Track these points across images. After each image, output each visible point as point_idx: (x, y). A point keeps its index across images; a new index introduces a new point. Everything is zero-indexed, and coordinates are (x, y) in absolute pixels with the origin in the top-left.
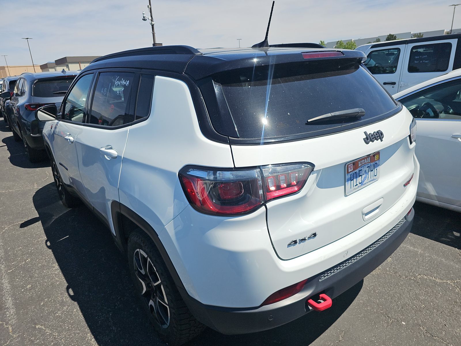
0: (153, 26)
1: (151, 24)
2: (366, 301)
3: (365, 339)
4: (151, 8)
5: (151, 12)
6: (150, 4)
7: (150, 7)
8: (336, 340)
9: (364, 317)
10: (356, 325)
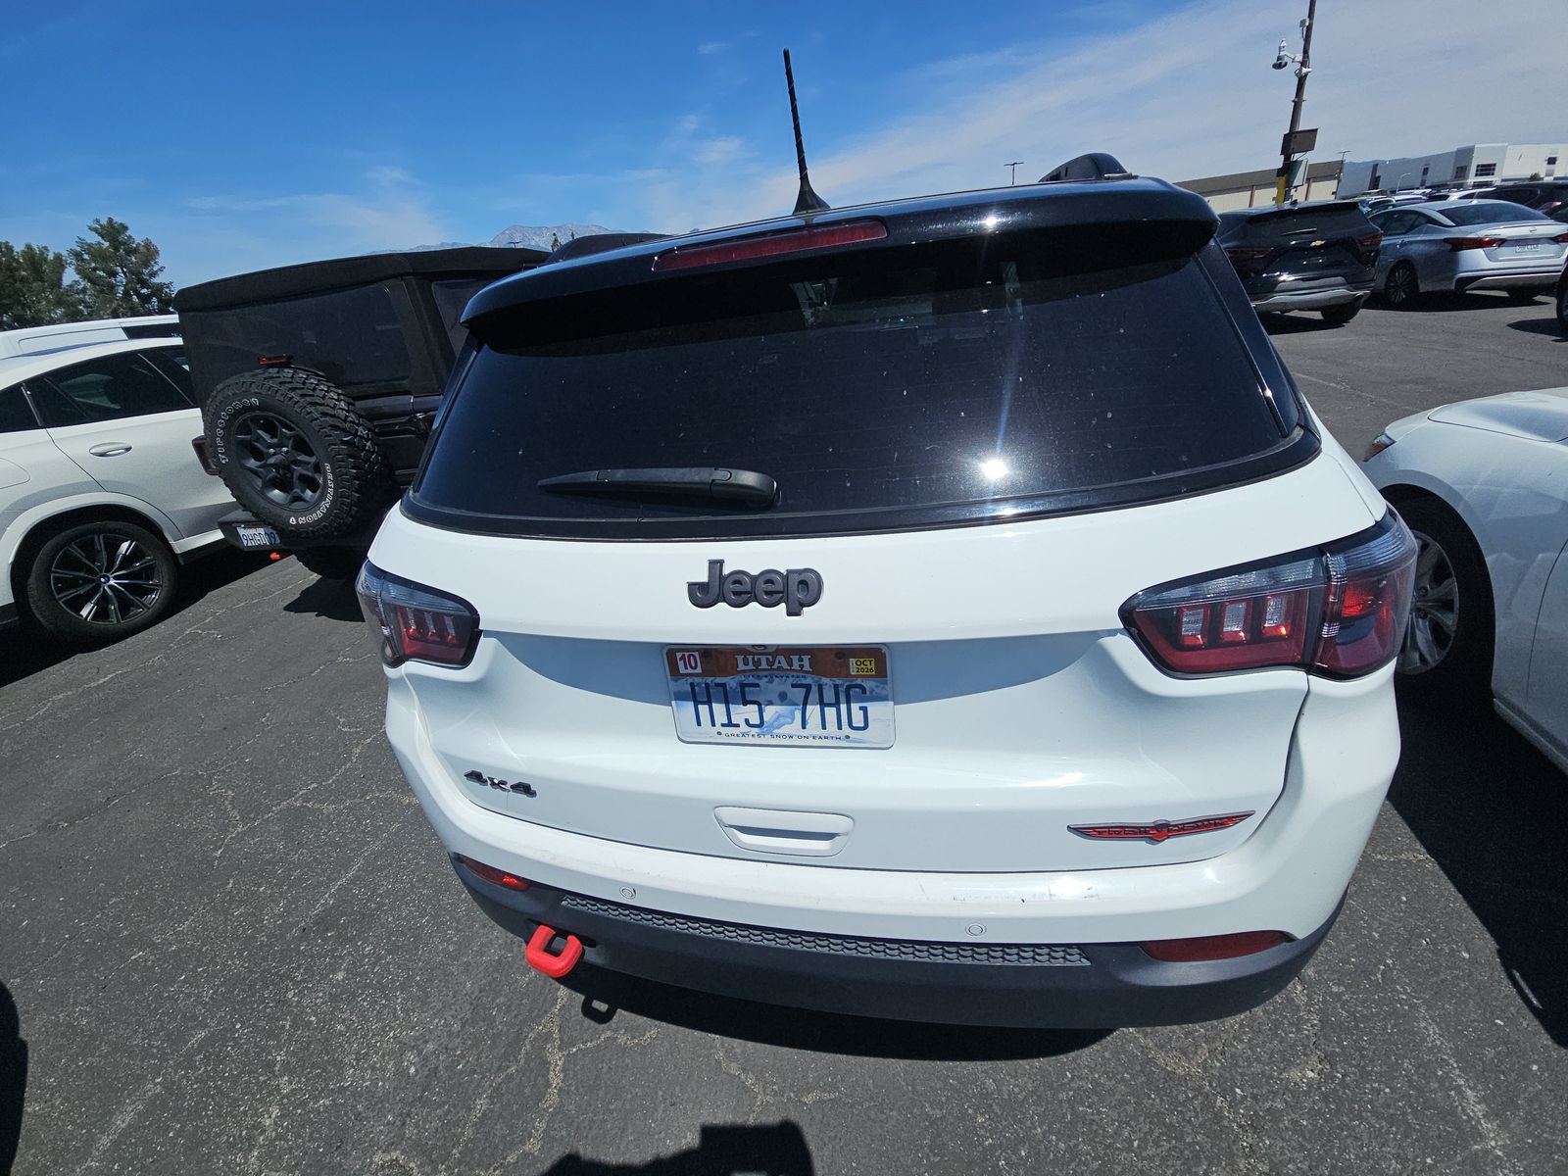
0: (1302, 80)
1: (1297, 75)
2: (1006, 1097)
3: (854, 1165)
4: (1309, 29)
5: (1307, 39)
6: (1311, 15)
7: (1307, 24)
8: (795, 1089)
9: (932, 1123)
10: (883, 1113)
